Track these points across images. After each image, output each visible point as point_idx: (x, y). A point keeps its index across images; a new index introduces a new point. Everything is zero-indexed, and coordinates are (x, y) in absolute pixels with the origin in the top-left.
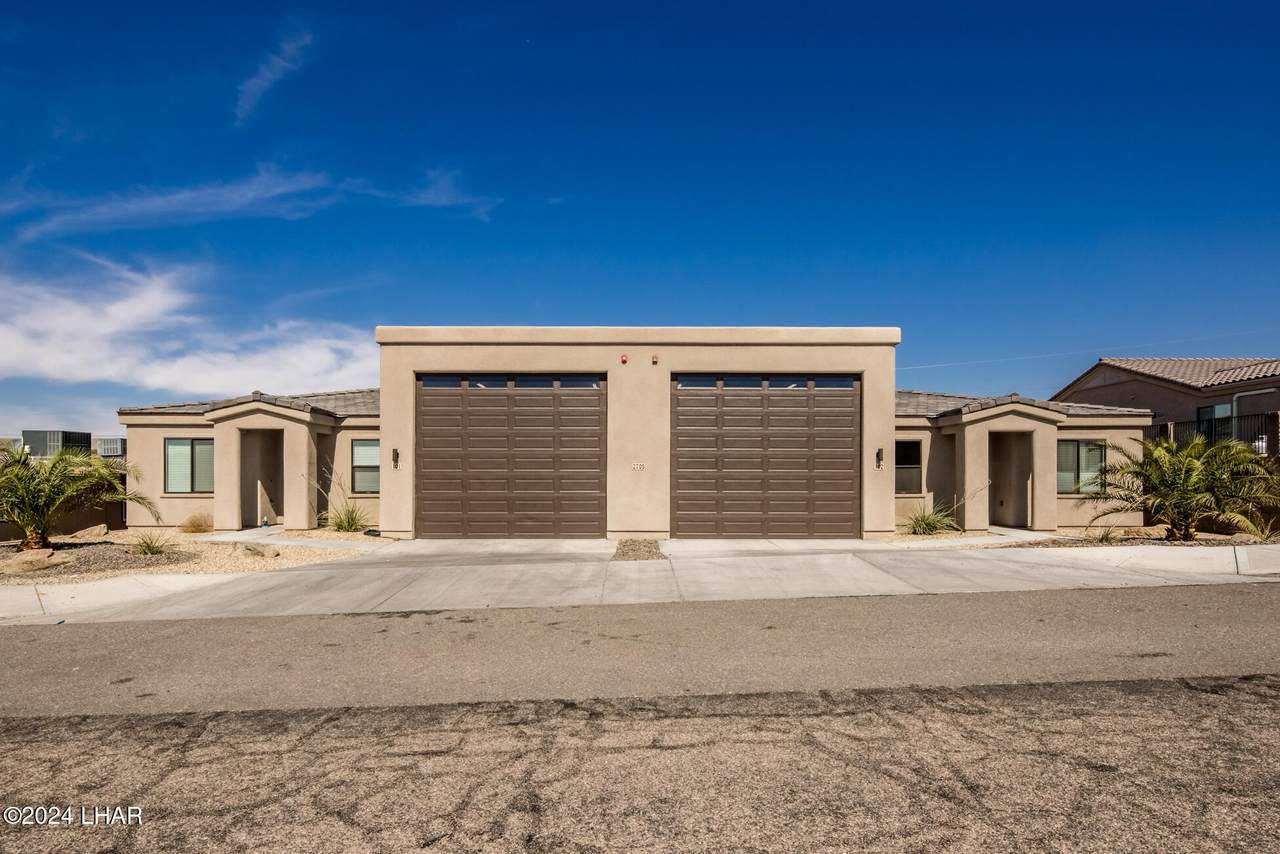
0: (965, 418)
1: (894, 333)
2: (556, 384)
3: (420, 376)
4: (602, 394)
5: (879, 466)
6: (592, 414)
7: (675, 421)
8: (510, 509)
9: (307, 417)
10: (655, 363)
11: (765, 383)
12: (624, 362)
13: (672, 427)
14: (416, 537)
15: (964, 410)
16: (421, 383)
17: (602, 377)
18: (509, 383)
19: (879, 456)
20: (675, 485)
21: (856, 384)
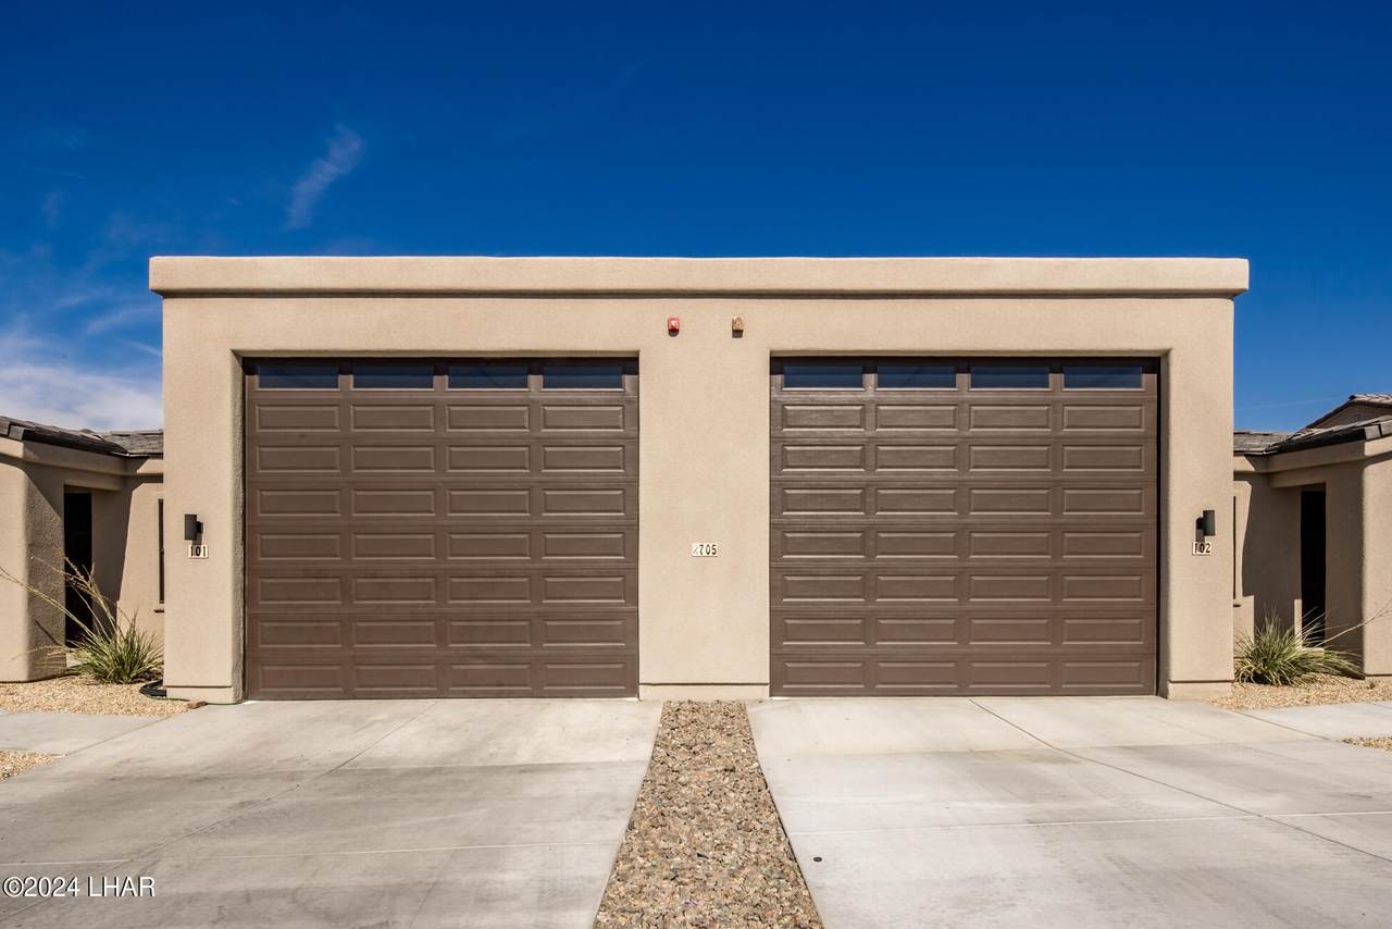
0: (1371, 448)
1: (1234, 272)
2: (535, 381)
3: (251, 365)
4: (629, 401)
5: (1201, 547)
6: (607, 442)
7: (779, 457)
8: (442, 640)
9: (16, 448)
10: (737, 333)
11: (963, 379)
12: (674, 331)
13: (773, 468)
14: (246, 698)
15: (1371, 431)
16: (256, 378)
17: (627, 364)
18: (436, 379)
19: (1204, 525)
20: (779, 588)
21: (1148, 379)
